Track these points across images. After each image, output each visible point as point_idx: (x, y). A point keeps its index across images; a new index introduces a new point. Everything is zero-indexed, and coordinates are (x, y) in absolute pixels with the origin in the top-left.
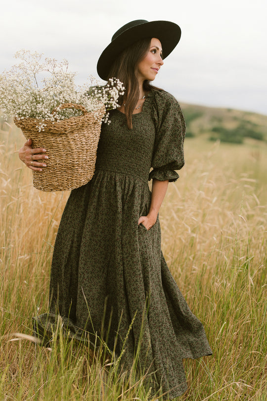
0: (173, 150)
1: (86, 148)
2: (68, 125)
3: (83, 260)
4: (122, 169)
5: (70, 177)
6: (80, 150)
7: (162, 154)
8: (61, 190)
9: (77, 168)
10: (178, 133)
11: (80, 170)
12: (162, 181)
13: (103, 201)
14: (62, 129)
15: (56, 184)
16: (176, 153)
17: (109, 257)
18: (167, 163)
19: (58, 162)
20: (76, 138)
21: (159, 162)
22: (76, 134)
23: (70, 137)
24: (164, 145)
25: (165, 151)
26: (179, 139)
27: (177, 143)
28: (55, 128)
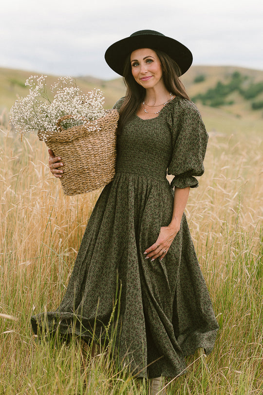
0: (191, 158)
1: (92, 153)
2: (70, 134)
3: (103, 256)
4: (136, 170)
5: (84, 181)
6: (87, 156)
7: (180, 161)
8: (79, 193)
9: (88, 171)
10: (196, 142)
11: (92, 174)
12: (182, 188)
13: (119, 200)
14: (66, 138)
15: (74, 188)
16: (194, 162)
17: (122, 254)
18: (185, 171)
19: (70, 168)
20: (82, 145)
21: (178, 169)
22: (81, 142)
23: (76, 144)
24: (182, 154)
25: (184, 159)
26: (197, 147)
27: (195, 151)
28: (59, 138)
